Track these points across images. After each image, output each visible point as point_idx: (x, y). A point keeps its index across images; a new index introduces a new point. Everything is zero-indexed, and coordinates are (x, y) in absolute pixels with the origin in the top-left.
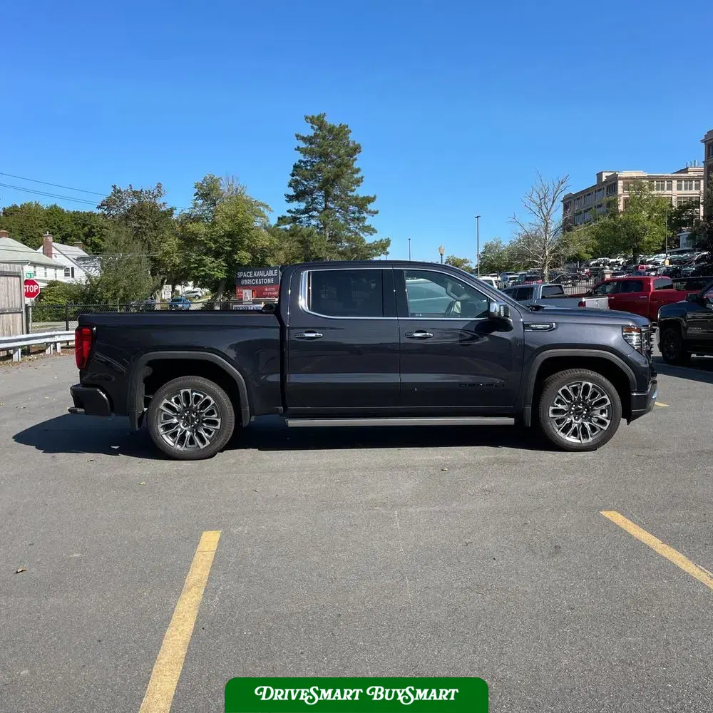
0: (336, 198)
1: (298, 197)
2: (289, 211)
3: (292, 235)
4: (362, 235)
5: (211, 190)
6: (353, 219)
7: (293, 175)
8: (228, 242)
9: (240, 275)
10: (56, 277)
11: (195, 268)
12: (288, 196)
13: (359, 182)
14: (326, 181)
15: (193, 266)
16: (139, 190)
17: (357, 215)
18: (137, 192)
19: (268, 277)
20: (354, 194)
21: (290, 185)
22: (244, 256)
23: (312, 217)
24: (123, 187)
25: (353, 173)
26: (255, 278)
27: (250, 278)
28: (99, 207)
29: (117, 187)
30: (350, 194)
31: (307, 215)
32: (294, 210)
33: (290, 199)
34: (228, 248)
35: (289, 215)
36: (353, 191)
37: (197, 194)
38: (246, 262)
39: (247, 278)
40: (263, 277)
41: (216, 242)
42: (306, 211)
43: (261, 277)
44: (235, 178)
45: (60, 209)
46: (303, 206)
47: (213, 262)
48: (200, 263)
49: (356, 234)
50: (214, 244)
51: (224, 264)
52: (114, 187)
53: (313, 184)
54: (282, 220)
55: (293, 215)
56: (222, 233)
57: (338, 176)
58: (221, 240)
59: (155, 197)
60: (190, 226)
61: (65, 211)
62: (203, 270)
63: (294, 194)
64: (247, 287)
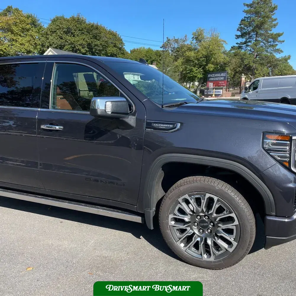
0: (261, 35)
1: (242, 36)
2: (237, 44)
3: (236, 56)
4: (274, 54)
5: (199, 35)
6: (271, 46)
7: (240, 25)
8: (205, 60)
9: (209, 76)
10: (134, 78)
11: (189, 73)
12: (237, 36)
13: (275, 25)
14: (257, 26)
15: (188, 72)
16: (177, 39)
17: (272, 43)
18: (176, 40)
19: (221, 77)
20: (271, 32)
21: (238, 30)
22: (211, 67)
23: (248, 45)
24: (171, 38)
25: (273, 21)
26: (216, 77)
27: (213, 77)
28: (161, 48)
29: (169, 38)
30: (270, 32)
31: (245, 45)
32: (240, 43)
33: (238, 37)
34: (204, 63)
35: (237, 45)
36: (271, 30)
37: (193, 38)
38: (211, 69)
39: (212, 77)
40: (219, 77)
41: (198, 60)
42: (245, 43)
43: (218, 77)
44: (215, 29)
45: (151, 49)
46: (244, 40)
47: (197, 70)
48: (191, 71)
49: (271, 53)
50: (198, 61)
51: (202, 71)
52: (167, 38)
53: (250, 29)
54: (233, 48)
55: (239, 45)
56: (201, 55)
57: (262, 23)
58: (201, 59)
59: (184, 41)
60: (187, 53)
61: (153, 50)
62: (192, 74)
63: (241, 34)
64: (211, 81)
